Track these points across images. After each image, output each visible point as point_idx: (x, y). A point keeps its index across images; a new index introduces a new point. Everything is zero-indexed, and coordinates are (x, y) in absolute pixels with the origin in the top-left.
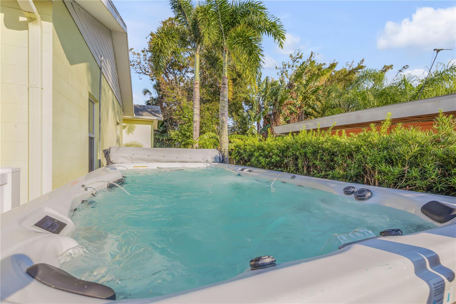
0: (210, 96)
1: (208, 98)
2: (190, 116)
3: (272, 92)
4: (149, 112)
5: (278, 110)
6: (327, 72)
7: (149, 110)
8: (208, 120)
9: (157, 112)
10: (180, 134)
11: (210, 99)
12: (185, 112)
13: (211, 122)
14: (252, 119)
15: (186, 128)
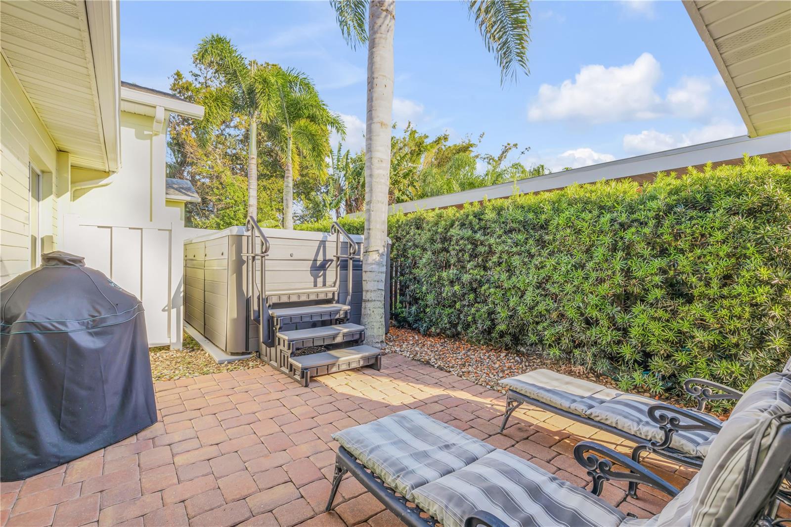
0: (268, 170)
1: (265, 171)
2: (238, 197)
3: (355, 171)
4: (176, 189)
5: (361, 195)
6: (432, 147)
7: (175, 186)
8: (265, 204)
9: (188, 189)
10: (222, 223)
11: (268, 173)
12: (230, 191)
13: (269, 208)
14: (328, 205)
15: (232, 215)
